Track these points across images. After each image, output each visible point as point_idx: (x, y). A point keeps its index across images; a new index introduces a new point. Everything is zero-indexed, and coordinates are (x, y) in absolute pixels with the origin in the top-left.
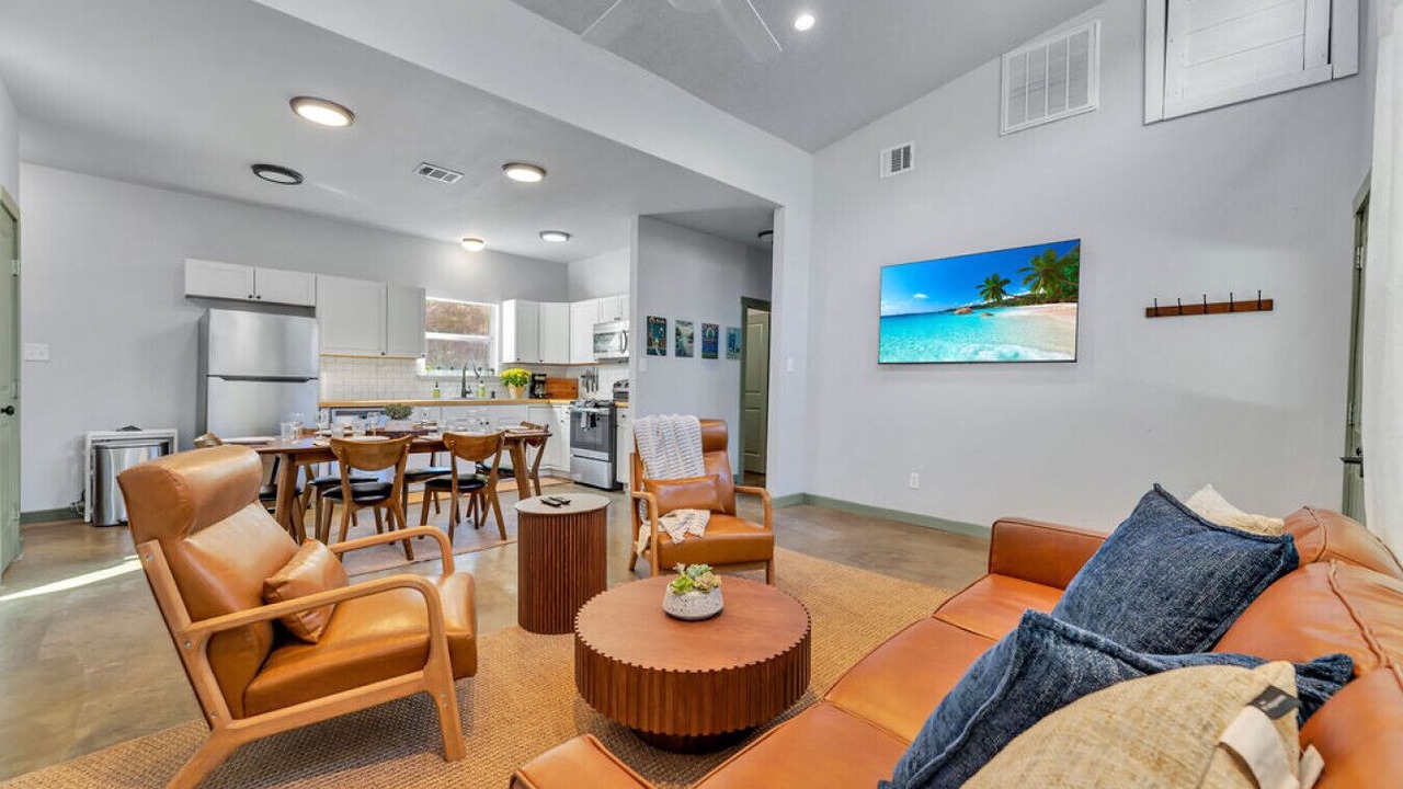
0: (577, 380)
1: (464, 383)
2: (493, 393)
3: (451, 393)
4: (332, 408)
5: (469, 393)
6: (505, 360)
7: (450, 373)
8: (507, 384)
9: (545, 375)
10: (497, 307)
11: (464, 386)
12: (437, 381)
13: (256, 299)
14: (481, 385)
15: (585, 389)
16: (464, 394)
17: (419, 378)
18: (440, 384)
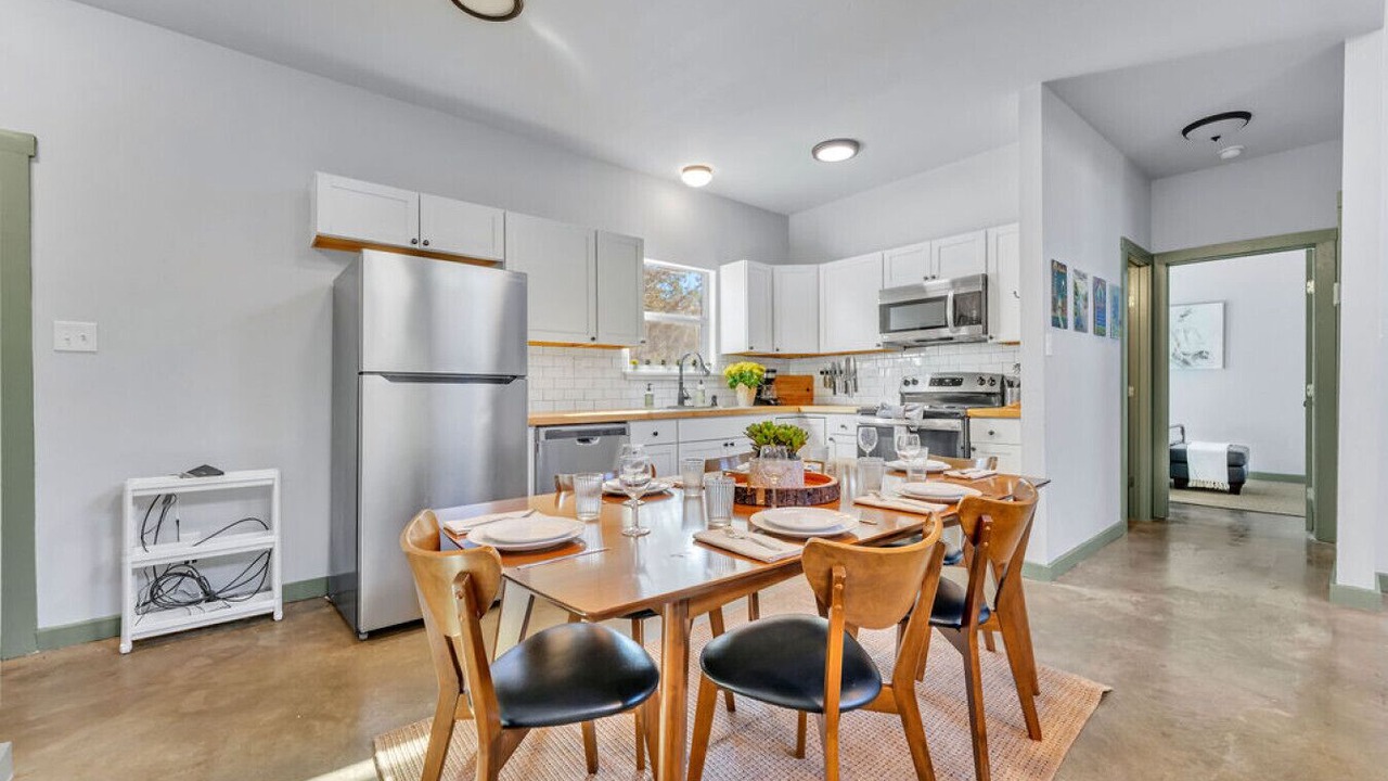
0: (811, 377)
1: (681, 384)
2: (714, 398)
3: (665, 399)
4: (538, 426)
5: (687, 398)
6: (727, 349)
7: (661, 370)
8: (733, 386)
9: (774, 371)
10: (712, 274)
11: (681, 388)
12: (650, 382)
13: (423, 247)
14: (700, 387)
15: (832, 391)
16: (682, 399)
17: (625, 376)
18: (652, 387)
